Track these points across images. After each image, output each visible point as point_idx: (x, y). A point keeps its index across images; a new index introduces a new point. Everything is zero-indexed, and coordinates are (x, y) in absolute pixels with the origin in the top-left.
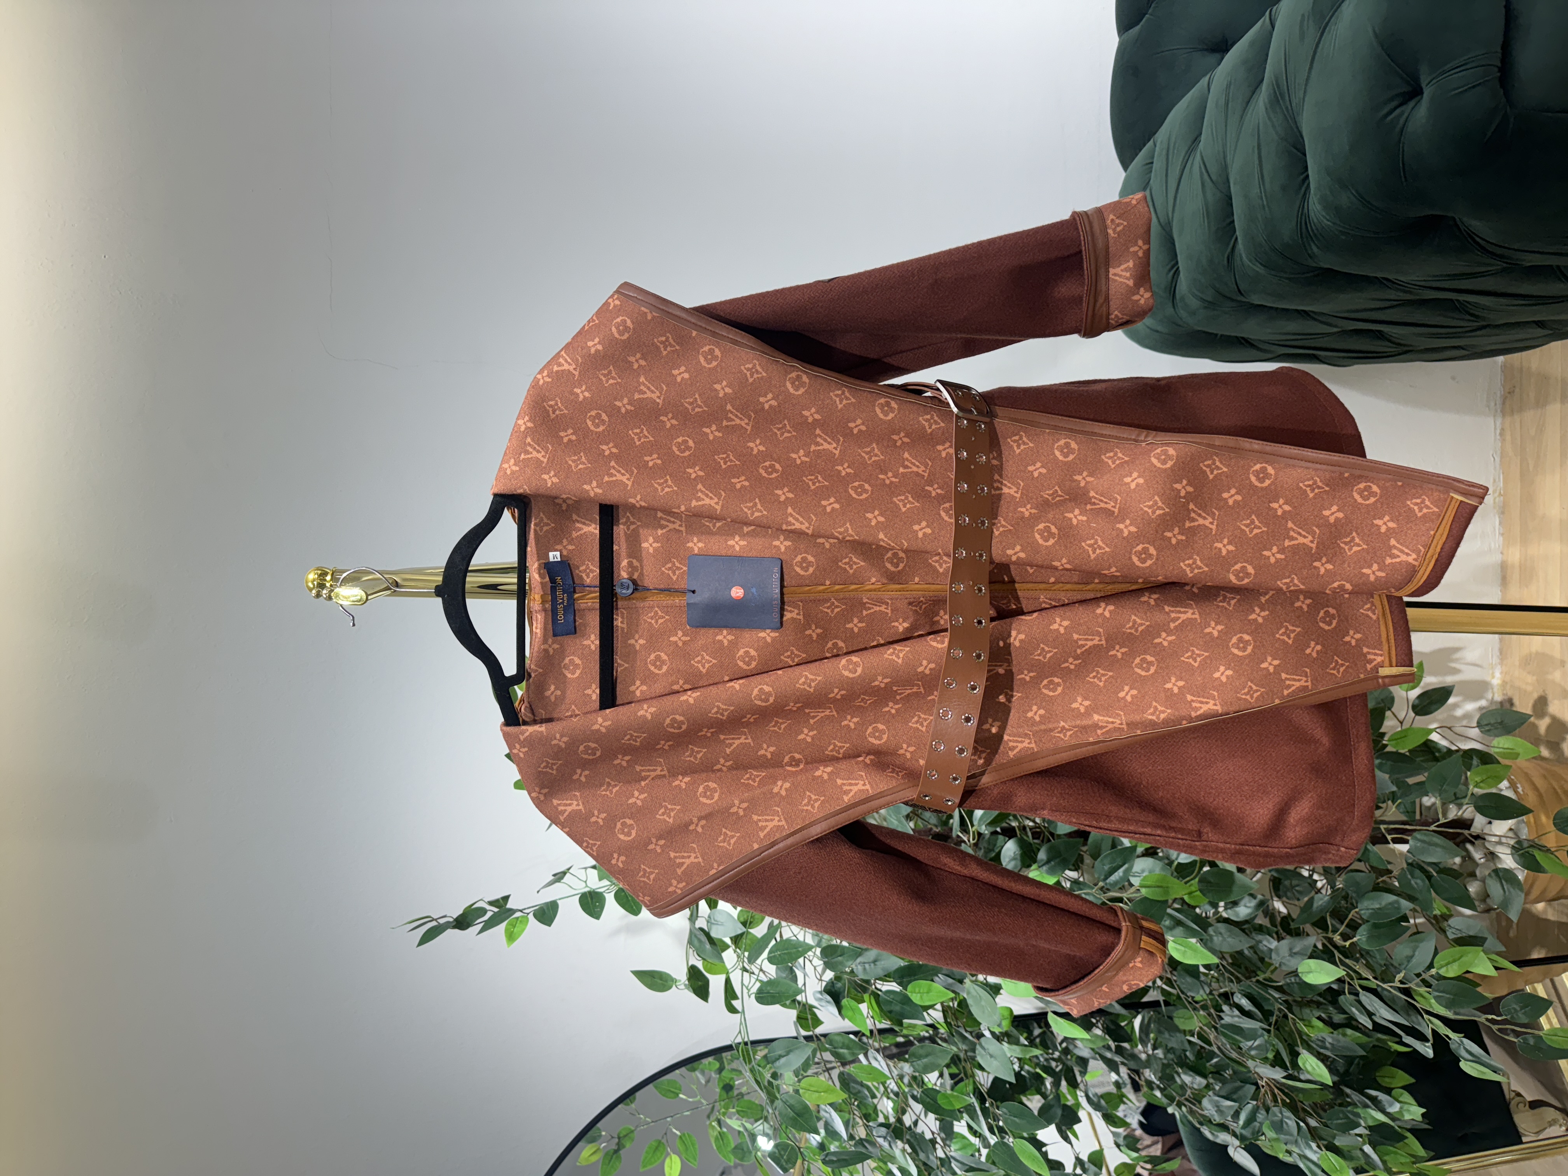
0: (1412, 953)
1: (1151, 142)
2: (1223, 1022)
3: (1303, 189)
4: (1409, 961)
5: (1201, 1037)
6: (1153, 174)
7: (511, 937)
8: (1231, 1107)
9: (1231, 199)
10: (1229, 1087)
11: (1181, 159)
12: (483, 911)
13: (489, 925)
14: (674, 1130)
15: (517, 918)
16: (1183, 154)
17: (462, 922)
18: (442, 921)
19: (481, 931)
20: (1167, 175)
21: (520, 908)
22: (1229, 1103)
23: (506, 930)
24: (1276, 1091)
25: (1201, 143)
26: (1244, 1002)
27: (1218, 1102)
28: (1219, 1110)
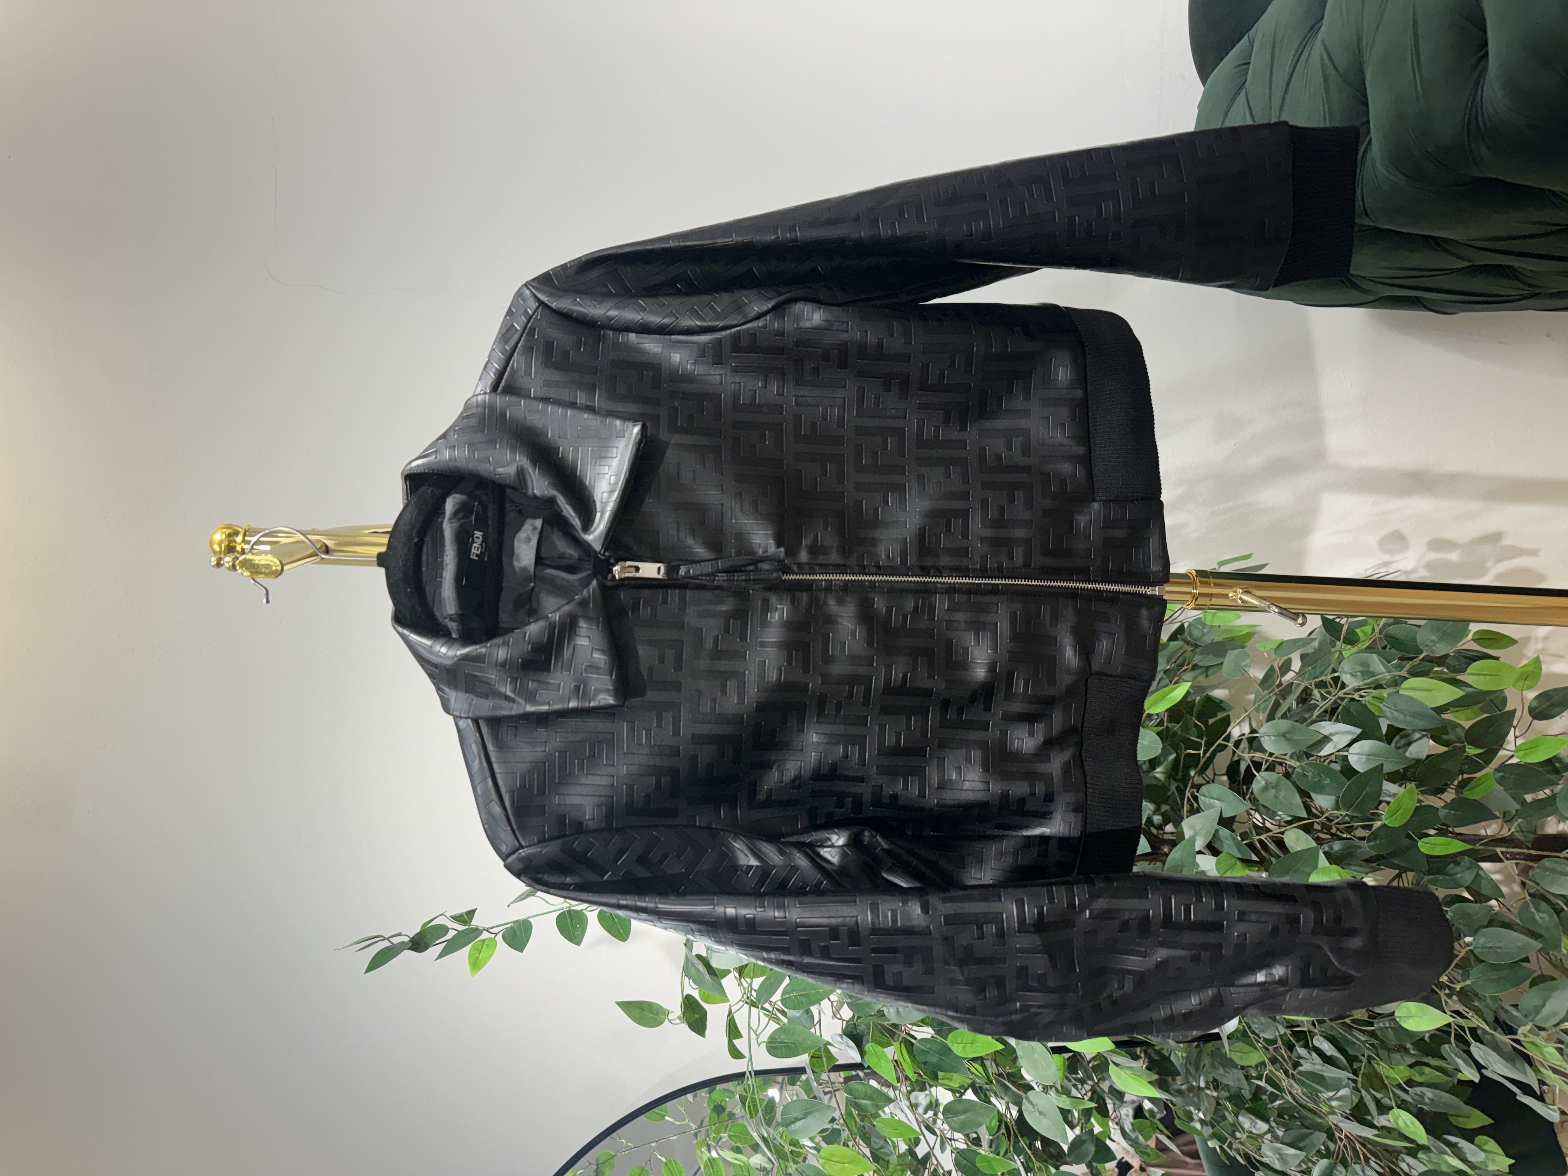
0: (1542, 1003)
1: (1245, 39)
2: (1300, 1068)
3: (1477, 72)
4: (1538, 1013)
5: (1270, 1081)
6: (1249, 75)
7: (476, 964)
8: (1296, 1155)
9: (1365, 95)
10: (1294, 1133)
11: (1293, 53)
12: (444, 929)
13: (452, 947)
14: (659, 1157)
15: (484, 941)
16: (1295, 47)
17: (418, 944)
18: (396, 940)
19: (441, 956)
20: (1271, 73)
21: (487, 926)
22: (1291, 1151)
23: (470, 955)
24: (1358, 1146)
25: (1322, 30)
26: (1328, 1048)
27: (1279, 1149)
28: (1282, 1158)
